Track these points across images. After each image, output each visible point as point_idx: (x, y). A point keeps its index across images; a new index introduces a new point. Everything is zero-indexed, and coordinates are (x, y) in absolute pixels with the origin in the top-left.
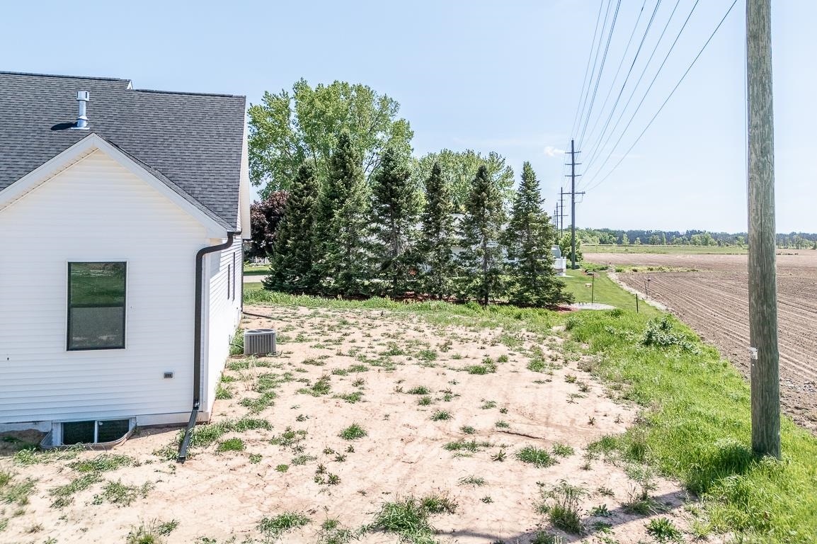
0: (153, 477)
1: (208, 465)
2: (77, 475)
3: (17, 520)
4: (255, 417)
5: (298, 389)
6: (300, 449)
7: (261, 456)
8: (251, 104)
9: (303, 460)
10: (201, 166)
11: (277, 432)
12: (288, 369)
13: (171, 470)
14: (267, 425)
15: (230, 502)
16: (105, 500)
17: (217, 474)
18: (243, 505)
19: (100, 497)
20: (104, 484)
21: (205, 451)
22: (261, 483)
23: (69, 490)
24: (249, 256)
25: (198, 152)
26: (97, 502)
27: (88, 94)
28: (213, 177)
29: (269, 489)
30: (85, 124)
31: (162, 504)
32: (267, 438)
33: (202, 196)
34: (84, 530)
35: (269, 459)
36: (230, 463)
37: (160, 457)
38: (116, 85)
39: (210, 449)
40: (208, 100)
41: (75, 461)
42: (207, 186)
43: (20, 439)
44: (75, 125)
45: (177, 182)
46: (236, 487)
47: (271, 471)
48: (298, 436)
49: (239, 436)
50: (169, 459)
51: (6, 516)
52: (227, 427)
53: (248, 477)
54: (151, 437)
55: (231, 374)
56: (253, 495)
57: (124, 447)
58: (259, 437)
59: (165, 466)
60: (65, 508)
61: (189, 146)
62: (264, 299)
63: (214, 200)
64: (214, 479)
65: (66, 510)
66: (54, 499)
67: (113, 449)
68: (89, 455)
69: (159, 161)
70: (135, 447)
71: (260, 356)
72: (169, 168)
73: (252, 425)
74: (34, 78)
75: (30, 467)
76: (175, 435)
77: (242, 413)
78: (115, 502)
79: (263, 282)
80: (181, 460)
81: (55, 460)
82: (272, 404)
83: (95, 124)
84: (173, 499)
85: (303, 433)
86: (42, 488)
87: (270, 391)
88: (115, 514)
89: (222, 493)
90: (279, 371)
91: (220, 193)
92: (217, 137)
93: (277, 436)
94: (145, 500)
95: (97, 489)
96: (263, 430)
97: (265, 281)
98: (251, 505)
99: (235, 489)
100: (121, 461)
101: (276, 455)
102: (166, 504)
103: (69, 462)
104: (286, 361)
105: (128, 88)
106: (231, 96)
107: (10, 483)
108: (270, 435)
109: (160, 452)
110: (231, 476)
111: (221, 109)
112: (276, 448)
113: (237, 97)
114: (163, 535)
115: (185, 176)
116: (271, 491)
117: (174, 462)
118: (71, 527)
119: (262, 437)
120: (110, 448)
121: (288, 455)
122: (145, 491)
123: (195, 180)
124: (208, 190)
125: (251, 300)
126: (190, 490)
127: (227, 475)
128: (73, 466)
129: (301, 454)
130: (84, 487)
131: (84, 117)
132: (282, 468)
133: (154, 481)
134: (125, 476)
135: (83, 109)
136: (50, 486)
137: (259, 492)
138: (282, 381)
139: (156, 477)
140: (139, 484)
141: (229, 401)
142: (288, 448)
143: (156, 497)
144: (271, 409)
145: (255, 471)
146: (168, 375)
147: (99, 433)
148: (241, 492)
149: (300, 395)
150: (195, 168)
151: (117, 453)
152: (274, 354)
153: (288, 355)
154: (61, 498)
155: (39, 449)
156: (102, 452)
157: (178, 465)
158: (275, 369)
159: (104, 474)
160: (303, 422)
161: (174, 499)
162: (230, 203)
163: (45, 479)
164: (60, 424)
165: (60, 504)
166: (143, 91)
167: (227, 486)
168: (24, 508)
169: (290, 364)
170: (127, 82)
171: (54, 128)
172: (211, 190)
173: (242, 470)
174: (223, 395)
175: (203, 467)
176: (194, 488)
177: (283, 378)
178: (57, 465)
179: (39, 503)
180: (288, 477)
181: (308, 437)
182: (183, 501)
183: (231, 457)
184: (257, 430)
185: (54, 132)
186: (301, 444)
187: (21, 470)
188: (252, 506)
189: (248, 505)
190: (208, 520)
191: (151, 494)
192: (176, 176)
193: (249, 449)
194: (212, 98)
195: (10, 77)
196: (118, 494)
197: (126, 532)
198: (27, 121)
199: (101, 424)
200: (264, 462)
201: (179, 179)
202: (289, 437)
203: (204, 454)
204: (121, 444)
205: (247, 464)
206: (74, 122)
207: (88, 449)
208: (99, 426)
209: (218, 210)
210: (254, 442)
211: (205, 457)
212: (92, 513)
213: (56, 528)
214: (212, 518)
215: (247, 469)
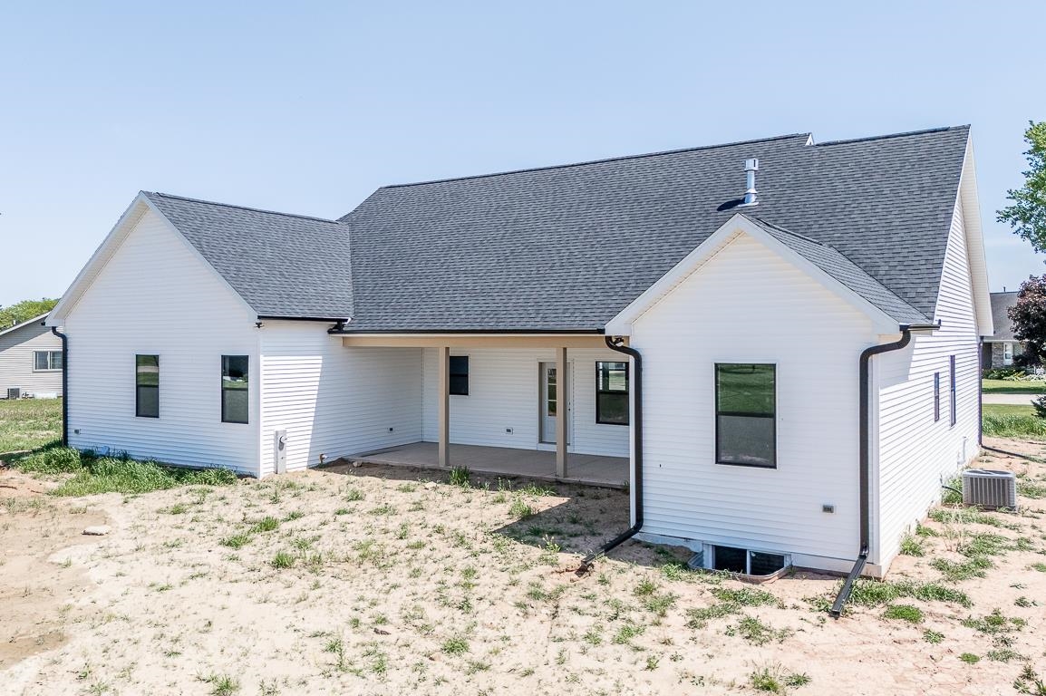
0: (796, 624)
1: (867, 629)
2: (717, 601)
3: (655, 629)
4: (949, 586)
5: (1035, 562)
6: (1005, 642)
7: (943, 636)
8: (1031, 122)
9: (1007, 657)
10: (891, 236)
11: (978, 612)
12: (1028, 533)
13: (818, 622)
14: (963, 599)
15: (881, 677)
16: (737, 633)
17: (875, 641)
18: (897, 685)
19: (732, 628)
20: (742, 617)
21: (867, 611)
22: (931, 667)
23: (705, 615)
24: (1021, 364)
25: (889, 217)
26: (730, 633)
27: (757, 162)
28: (907, 250)
29: (940, 677)
30: (753, 198)
31: (798, 655)
32: (960, 616)
33: (888, 277)
34: (711, 657)
35: (954, 643)
36: (895, 633)
37: (810, 606)
38: (793, 143)
39: (874, 611)
40: (912, 141)
41: (718, 587)
42: (896, 264)
43: (672, 553)
44: (743, 201)
45: (856, 261)
46: (896, 663)
47: (952, 657)
48: (1010, 624)
49: (918, 604)
50: (820, 611)
51: (645, 622)
52: (904, 590)
53: (916, 656)
54: (806, 581)
55: (936, 526)
56: (914, 678)
57: (774, 585)
58: (949, 612)
59: (813, 617)
60: (697, 630)
61: (877, 210)
62: (1032, 430)
63: (905, 281)
64: (867, 647)
65: (698, 632)
66: (690, 619)
67: (760, 585)
68: (734, 584)
69: (836, 235)
70: (785, 588)
71: (987, 510)
72: (848, 242)
73: (941, 595)
74: (705, 151)
75: (675, 583)
76: (834, 585)
77: (932, 576)
78: (747, 638)
79: (1035, 405)
80: (835, 615)
81: (698, 582)
82: (980, 575)
83: (764, 197)
84: (811, 652)
85: (1020, 623)
86: (682, 606)
87: (982, 557)
88: (746, 650)
89: (873, 664)
90: (1013, 535)
91: (914, 272)
92: (919, 193)
93: (975, 617)
94: (780, 646)
95: (733, 620)
96: (957, 606)
97: (1038, 403)
98: (908, 687)
99: (893, 665)
100: (766, 598)
101: (966, 639)
102: (802, 655)
103: (712, 587)
104: (1028, 521)
105: (808, 144)
106: (946, 130)
107: (654, 594)
108: (965, 613)
109: (812, 600)
110: (893, 649)
111: (929, 152)
112: (970, 631)
113: (956, 128)
114: (789, 687)
115: (868, 252)
116: (940, 681)
117: (825, 615)
118: (698, 650)
119: (953, 613)
120: (758, 582)
121: (984, 645)
122: (782, 637)
123: (881, 256)
124: (898, 268)
125: (1008, 431)
126: (834, 649)
127: (888, 647)
128: (713, 592)
129: (1006, 648)
130: (720, 614)
131: (753, 191)
132: (969, 659)
133: (795, 628)
134: (765, 615)
135: (752, 180)
136: (688, 606)
137: (926, 677)
138: (1011, 548)
139: (798, 624)
140: (778, 626)
141: (915, 559)
142: (989, 637)
143: (793, 646)
144: (977, 582)
145: (928, 652)
146: (828, 509)
147: (752, 563)
148: (900, 671)
149: (1035, 572)
150: (883, 240)
151: (763, 589)
152: (1011, 509)
153: (1036, 515)
154: (697, 620)
155: (685, 567)
156: (747, 585)
157: (830, 620)
158: (1007, 530)
159: (743, 608)
160: (1025, 609)
161: (813, 654)
162: (927, 285)
163: (685, 598)
164: (711, 548)
165: (692, 624)
166: (825, 145)
167: (884, 658)
168: (662, 620)
169: (1034, 527)
170: (807, 136)
171: (720, 209)
172: (902, 268)
173: (910, 646)
174: (911, 550)
175: (860, 629)
176: (840, 649)
177: (1015, 544)
178: (700, 587)
179: (676, 619)
180: (975, 671)
181: (1025, 629)
182: (822, 658)
183: (899, 626)
184: (948, 603)
185: (720, 213)
186: (1008, 636)
187: (665, 583)
188: (909, 690)
189: (905, 687)
190: (847, 687)
191: (789, 640)
192: (856, 252)
193: (929, 624)
194: (918, 137)
195: (681, 156)
196: (753, 631)
197: (750, 671)
198: (694, 204)
199: (754, 555)
200: (945, 644)
201: (859, 256)
202: (994, 622)
203: (865, 615)
204: (771, 581)
205: (919, 641)
206: (741, 197)
207: (734, 578)
208: (752, 558)
209: (909, 295)
210: (938, 618)
211: (865, 619)
212: (721, 642)
213: (685, 646)
214: (853, 687)
215: (919, 646)
